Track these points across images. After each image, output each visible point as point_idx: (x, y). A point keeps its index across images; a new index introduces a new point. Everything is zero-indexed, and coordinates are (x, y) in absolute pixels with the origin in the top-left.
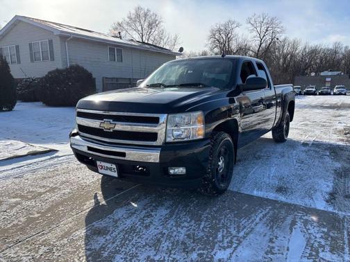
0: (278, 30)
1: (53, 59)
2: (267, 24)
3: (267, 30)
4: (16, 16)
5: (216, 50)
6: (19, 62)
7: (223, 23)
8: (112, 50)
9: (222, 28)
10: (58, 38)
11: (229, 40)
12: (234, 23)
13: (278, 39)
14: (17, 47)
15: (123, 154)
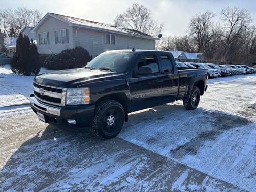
0: (247, 20)
1: (68, 42)
2: (238, 15)
3: (237, 20)
4: (48, 13)
5: (195, 35)
6: (49, 43)
7: (201, 14)
8: (108, 36)
9: (201, 18)
10: (72, 28)
11: (206, 27)
12: (210, 14)
13: (246, 27)
14: (48, 33)
15: (45, 109)
